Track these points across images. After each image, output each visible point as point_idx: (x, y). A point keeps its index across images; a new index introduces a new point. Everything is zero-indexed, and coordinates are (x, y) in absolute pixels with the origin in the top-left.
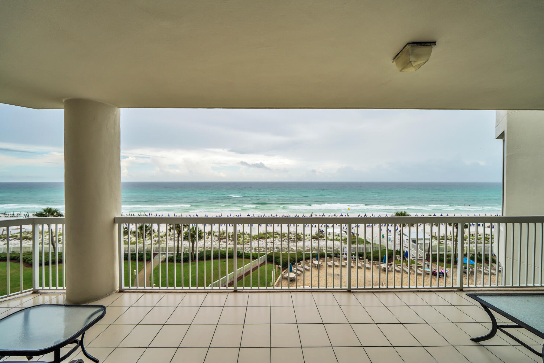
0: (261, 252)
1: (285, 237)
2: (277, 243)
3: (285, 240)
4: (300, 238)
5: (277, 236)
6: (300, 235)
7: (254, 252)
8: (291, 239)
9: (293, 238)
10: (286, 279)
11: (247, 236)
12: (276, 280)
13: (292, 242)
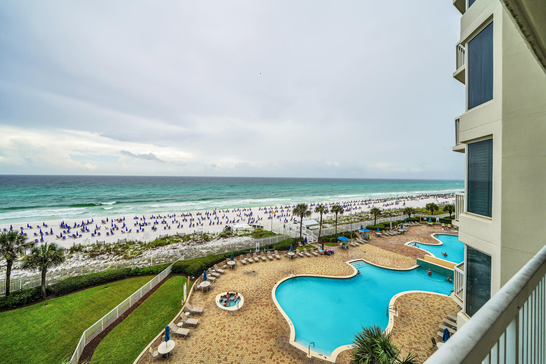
0: (162, 263)
1: (190, 239)
2: (181, 248)
3: (190, 243)
4: (208, 238)
5: (179, 239)
6: (206, 235)
7: (152, 265)
8: (198, 241)
9: (199, 239)
10: (199, 290)
11: (137, 245)
12: (188, 295)
13: (199, 244)
